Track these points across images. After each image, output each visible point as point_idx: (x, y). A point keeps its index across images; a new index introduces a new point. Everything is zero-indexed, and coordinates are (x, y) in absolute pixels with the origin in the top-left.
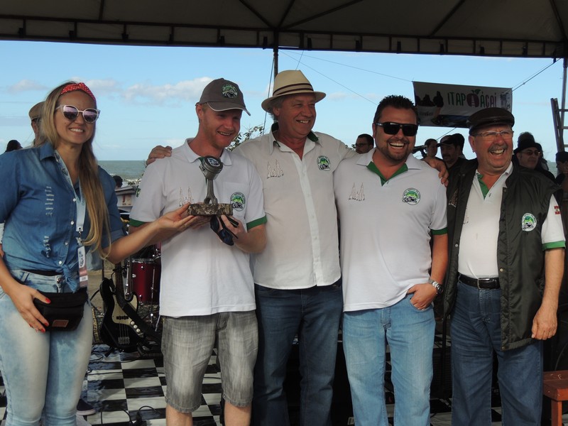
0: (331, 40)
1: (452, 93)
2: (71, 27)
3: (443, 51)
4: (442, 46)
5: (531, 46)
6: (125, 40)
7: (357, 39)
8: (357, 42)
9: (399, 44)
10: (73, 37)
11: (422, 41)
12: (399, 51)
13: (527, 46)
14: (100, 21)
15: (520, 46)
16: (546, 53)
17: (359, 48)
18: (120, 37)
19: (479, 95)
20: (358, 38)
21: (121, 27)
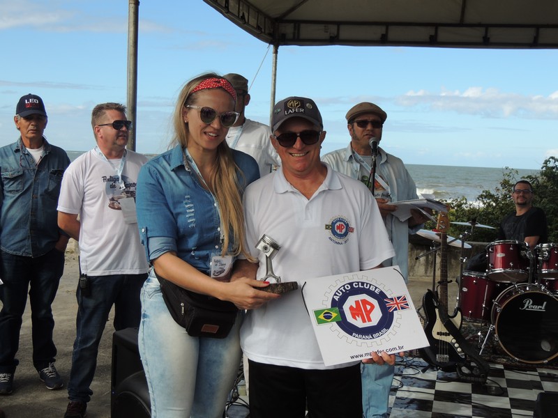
2: (431, 31)
6: (486, 43)
10: (433, 42)
14: (461, 24)
18: (481, 40)
21: (483, 30)
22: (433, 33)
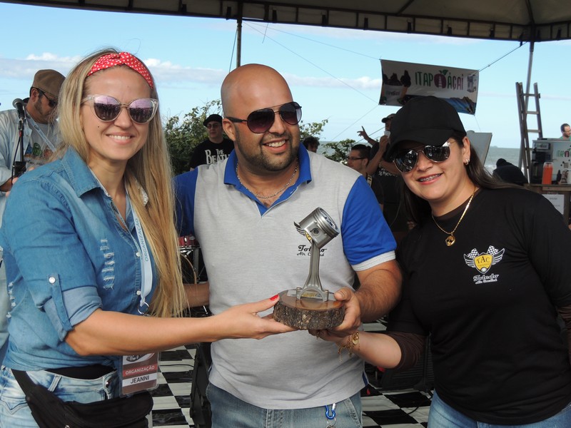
0: (297, 13)
1: (420, 73)
3: (410, 30)
4: (409, 24)
5: (498, 28)
6: (81, 4)
7: (324, 14)
8: (324, 17)
9: (366, 20)
11: (390, 18)
12: (366, 27)
13: (494, 28)
15: (487, 27)
16: (513, 36)
17: (325, 23)
19: (447, 76)
20: (324, 12)
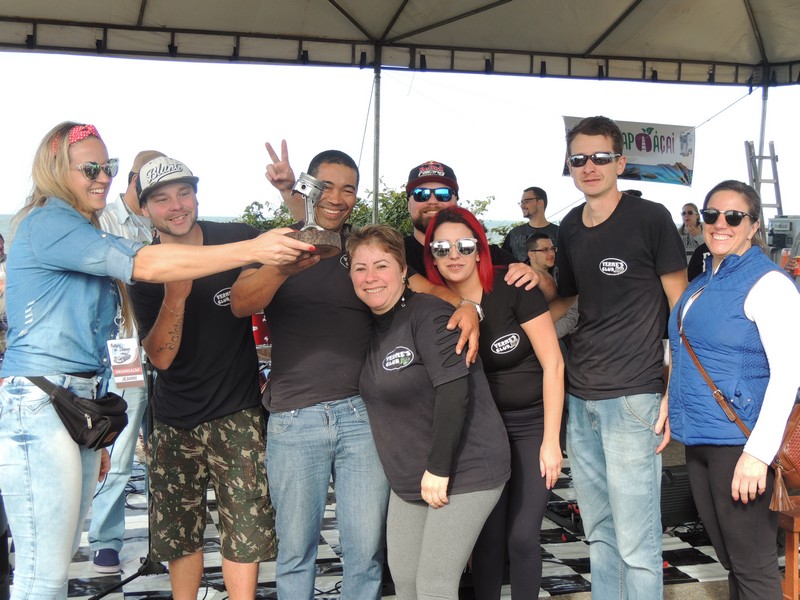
0: (452, 58)
2: (98, 34)
3: (602, 76)
4: (601, 68)
5: (719, 70)
6: (173, 53)
7: (488, 58)
8: (487, 61)
9: (543, 64)
10: (101, 49)
11: (574, 61)
12: (543, 73)
13: (714, 69)
14: (139, 27)
15: (705, 69)
16: (740, 80)
17: (489, 69)
18: (166, 49)
19: (652, 136)
21: (167, 36)
22: (100, 37)
